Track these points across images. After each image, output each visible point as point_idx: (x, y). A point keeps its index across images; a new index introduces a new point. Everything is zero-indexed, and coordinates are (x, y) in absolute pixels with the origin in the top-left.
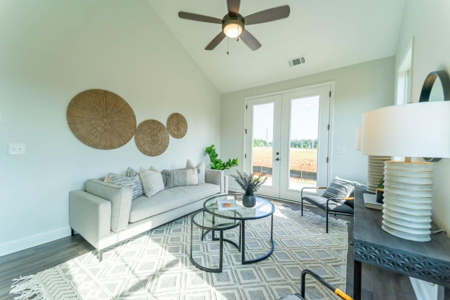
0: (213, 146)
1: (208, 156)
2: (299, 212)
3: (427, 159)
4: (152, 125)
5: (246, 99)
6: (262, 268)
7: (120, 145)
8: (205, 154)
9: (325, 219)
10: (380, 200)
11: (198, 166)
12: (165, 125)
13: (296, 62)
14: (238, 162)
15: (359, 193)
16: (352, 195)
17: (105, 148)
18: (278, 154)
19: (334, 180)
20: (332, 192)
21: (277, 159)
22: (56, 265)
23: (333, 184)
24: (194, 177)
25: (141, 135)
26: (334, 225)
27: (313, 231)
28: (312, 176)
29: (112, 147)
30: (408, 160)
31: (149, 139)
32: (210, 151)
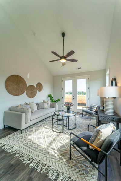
0: (51, 94)
1: (49, 98)
2: (81, 116)
3: (113, 98)
4: (31, 87)
5: (62, 78)
6: (75, 131)
7: (21, 94)
8: (48, 97)
9: (89, 117)
10: (104, 108)
11: (47, 102)
12: (36, 86)
13: (79, 68)
14: (60, 100)
15: (98, 107)
16: (96, 109)
17: (16, 95)
18: (73, 97)
19: (91, 105)
20: (91, 108)
21: (73, 99)
22: (6, 136)
23: (91, 106)
24: (47, 106)
25: (28, 91)
26: (92, 118)
27: (86, 120)
28: (84, 105)
29: (18, 95)
30: (108, 98)
31: (30, 92)
32: (50, 96)
